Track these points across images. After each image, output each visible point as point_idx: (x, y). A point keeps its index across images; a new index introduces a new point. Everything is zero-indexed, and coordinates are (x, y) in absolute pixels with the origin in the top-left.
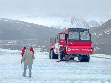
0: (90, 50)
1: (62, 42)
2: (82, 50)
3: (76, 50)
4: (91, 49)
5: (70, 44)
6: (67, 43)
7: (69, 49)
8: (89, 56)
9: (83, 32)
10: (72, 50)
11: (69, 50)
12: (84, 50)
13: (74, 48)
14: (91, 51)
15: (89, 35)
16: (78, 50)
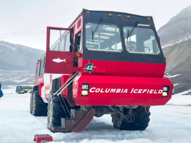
0: (160, 91)
1: (58, 60)
2: (133, 91)
3: (113, 90)
4: (165, 89)
5: (90, 68)
6: (76, 64)
7: (84, 87)
8: (148, 111)
9: (135, 25)
10: (98, 90)
11: (85, 93)
12: (140, 92)
13: (104, 87)
14: (165, 94)
15: (153, 38)
16: (118, 91)
